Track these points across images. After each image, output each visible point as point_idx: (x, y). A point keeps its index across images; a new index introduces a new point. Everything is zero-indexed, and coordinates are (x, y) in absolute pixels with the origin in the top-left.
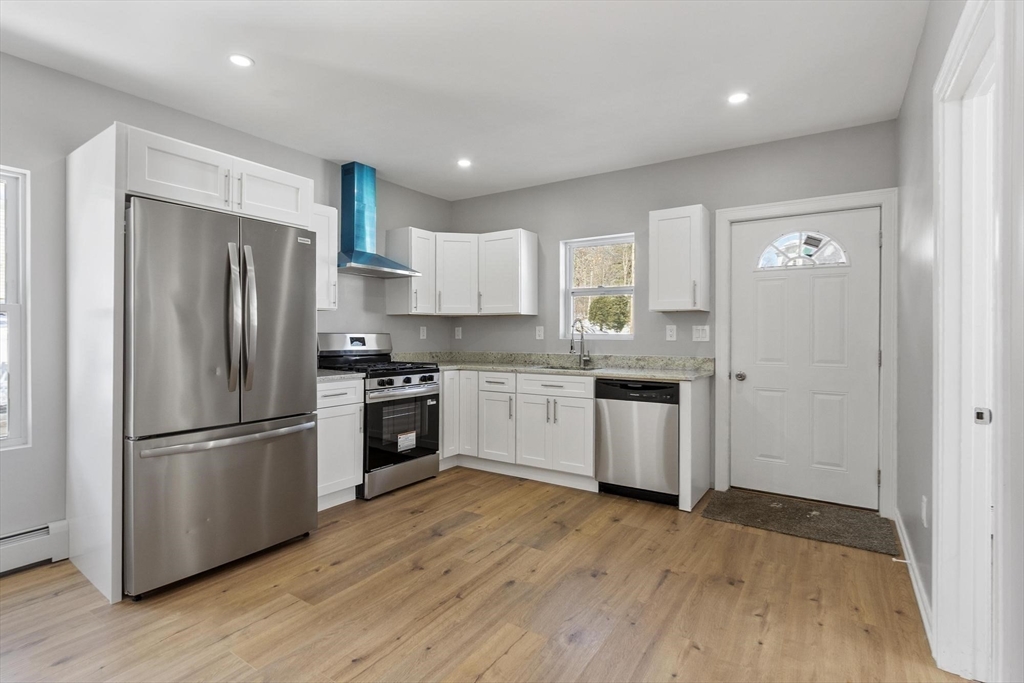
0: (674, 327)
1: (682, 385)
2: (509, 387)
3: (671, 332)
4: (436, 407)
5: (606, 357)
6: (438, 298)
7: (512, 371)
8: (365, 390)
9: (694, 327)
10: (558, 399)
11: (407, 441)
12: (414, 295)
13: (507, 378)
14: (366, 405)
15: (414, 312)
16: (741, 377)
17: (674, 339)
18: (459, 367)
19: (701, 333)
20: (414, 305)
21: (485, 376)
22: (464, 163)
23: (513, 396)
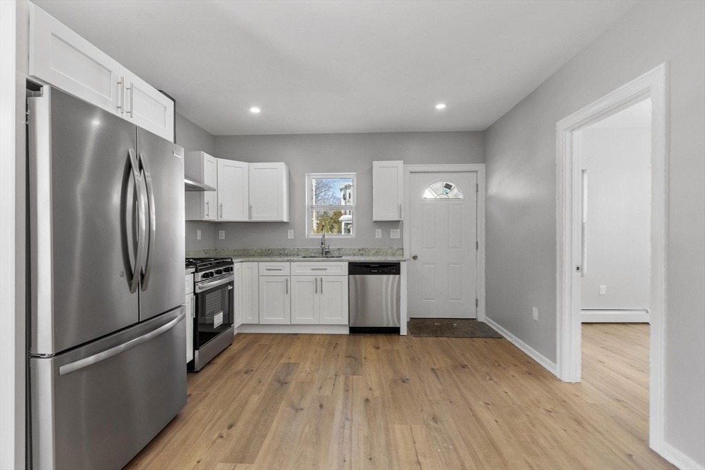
0: (380, 230)
1: (402, 264)
2: (286, 272)
3: (379, 233)
4: (232, 290)
5: (339, 249)
6: (220, 207)
7: (288, 261)
8: (194, 283)
9: (392, 230)
10: (324, 278)
11: (218, 319)
12: (206, 206)
13: (284, 267)
14: (195, 294)
15: (206, 218)
16: (415, 258)
17: (380, 237)
18: (242, 260)
19: (395, 234)
20: (206, 213)
21: (264, 266)
22: (255, 110)
23: (288, 278)
